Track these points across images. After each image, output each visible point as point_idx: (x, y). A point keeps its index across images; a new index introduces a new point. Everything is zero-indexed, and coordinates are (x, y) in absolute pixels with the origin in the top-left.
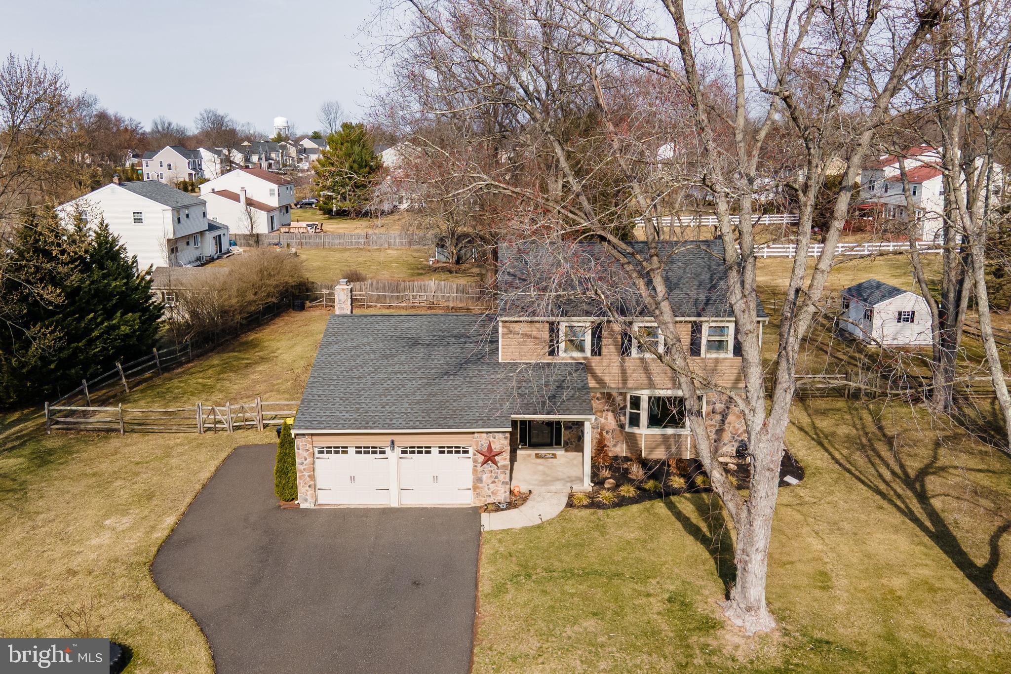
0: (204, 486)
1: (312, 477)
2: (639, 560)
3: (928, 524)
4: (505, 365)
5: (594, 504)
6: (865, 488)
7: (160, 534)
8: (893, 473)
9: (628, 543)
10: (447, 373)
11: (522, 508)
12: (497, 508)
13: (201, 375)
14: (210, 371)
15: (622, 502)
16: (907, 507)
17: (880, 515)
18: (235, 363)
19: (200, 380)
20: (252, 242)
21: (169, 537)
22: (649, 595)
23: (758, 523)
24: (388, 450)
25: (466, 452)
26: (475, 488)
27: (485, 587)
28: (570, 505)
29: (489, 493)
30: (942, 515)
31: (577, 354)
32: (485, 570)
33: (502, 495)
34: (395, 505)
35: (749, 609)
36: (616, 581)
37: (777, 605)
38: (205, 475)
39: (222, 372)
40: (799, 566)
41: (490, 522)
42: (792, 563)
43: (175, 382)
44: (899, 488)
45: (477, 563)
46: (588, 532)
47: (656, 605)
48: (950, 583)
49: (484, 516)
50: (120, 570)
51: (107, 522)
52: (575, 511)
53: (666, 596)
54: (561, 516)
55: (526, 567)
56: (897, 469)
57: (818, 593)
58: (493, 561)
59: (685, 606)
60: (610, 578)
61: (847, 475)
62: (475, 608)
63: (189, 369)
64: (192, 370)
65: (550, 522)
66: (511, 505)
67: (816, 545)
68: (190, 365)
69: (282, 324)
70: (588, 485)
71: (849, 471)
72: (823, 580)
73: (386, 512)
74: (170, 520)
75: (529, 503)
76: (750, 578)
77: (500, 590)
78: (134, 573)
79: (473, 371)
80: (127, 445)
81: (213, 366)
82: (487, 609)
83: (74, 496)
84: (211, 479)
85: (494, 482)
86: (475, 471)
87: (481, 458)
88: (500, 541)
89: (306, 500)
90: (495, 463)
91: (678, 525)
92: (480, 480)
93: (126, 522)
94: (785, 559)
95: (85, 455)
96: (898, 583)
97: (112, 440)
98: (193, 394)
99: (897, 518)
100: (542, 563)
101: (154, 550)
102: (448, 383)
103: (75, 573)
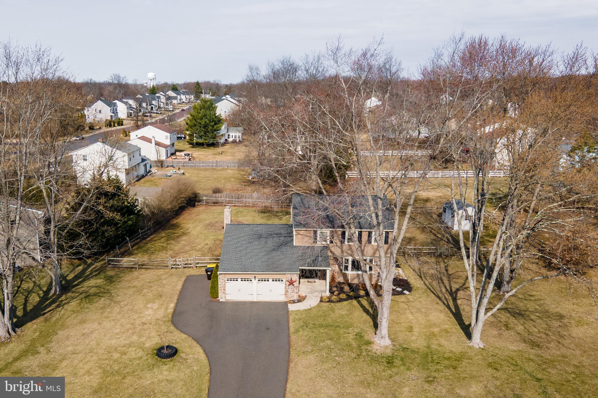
0: (180, 292)
1: (224, 290)
2: (346, 321)
3: (453, 310)
4: (296, 247)
5: (330, 301)
6: (433, 295)
7: (171, 310)
8: (447, 290)
9: (343, 315)
10: (274, 250)
11: (303, 302)
12: (294, 302)
13: (159, 241)
14: (163, 240)
15: (341, 300)
16: (448, 303)
17: (437, 306)
18: (172, 235)
19: (160, 244)
20: (159, 165)
21: (174, 312)
22: (349, 333)
24: (253, 280)
25: (282, 281)
26: (286, 294)
27: (292, 330)
28: (321, 301)
29: (291, 296)
30: (459, 306)
31: (324, 243)
32: (291, 324)
33: (296, 297)
34: (255, 300)
35: (382, 337)
36: (338, 329)
37: (393, 337)
38: (179, 287)
39: (167, 240)
40: (403, 324)
41: (292, 307)
42: (400, 323)
43: (149, 245)
44: (448, 296)
45: (288, 321)
46: (328, 311)
47: (351, 336)
48: (454, 330)
49: (289, 305)
50: (161, 323)
51: (148, 306)
52: (323, 304)
53: (355, 333)
54: (318, 305)
55: (306, 323)
56: (448, 288)
57: (407, 333)
58: (294, 321)
59: (361, 337)
60: (336, 328)
61: (429, 290)
62: (289, 337)
63: (153, 238)
64: (155, 239)
65: (314, 308)
66: (299, 301)
67: (411, 317)
68: (152, 236)
69: (187, 214)
70: (328, 294)
71: (430, 289)
72: (410, 329)
73: (252, 303)
74: (172, 305)
75: (306, 300)
76: (383, 327)
77: (297, 331)
78: (167, 324)
79: (284, 249)
80: (141, 274)
81: (162, 237)
82: (293, 337)
83: (130, 295)
84: (182, 289)
85: (293, 292)
86: (286, 288)
87: (288, 283)
88: (296, 314)
89: (222, 298)
90: (293, 285)
91: (361, 309)
92: (287, 291)
93: (156, 306)
94: (398, 321)
95: (126, 279)
96: (436, 330)
97: (134, 272)
98: (159, 251)
99: (442, 307)
100: (311, 322)
101: (170, 316)
102: (275, 254)
103: (146, 324)
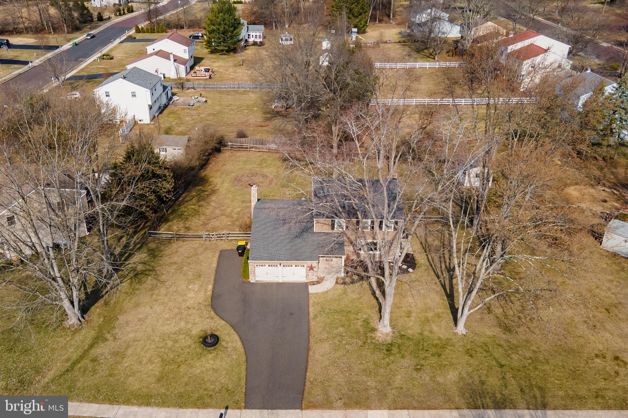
0: (216, 271)
1: (254, 273)
2: (356, 306)
3: (448, 291)
4: (316, 233)
5: (344, 283)
6: (434, 274)
7: (209, 293)
8: (446, 267)
9: (354, 299)
10: (296, 237)
11: (322, 284)
12: (313, 283)
13: (191, 203)
14: (194, 200)
15: (353, 282)
16: (444, 283)
17: (434, 287)
18: (202, 194)
19: (192, 207)
20: (180, 86)
21: (213, 294)
22: (358, 319)
23: (387, 307)
24: (279, 265)
25: (304, 266)
26: (306, 277)
27: (311, 315)
28: (337, 283)
29: (311, 278)
30: (454, 286)
31: (340, 230)
32: (311, 309)
33: (315, 279)
34: (281, 281)
35: (384, 326)
36: (349, 314)
37: (394, 323)
38: (214, 265)
39: (199, 201)
40: (403, 309)
41: (312, 289)
42: (401, 307)
43: (182, 208)
44: (446, 275)
45: (308, 305)
46: (342, 295)
47: (360, 323)
48: (445, 315)
49: (310, 286)
50: (202, 307)
51: (190, 287)
52: (338, 286)
53: (363, 320)
54: (334, 287)
55: (323, 308)
56: (448, 264)
57: (406, 318)
58: (313, 306)
59: (368, 323)
60: (347, 313)
61: (430, 267)
62: (309, 323)
63: (185, 198)
64: (186, 199)
65: (330, 290)
66: (318, 282)
67: (411, 300)
68: (184, 195)
70: (343, 275)
71: (431, 265)
72: (409, 314)
73: (279, 284)
74: (210, 287)
75: (324, 282)
76: (385, 319)
77: (316, 316)
78: (208, 309)
79: (305, 234)
80: (179, 247)
81: (194, 197)
82: (312, 323)
83: (173, 274)
84: (217, 267)
85: (313, 275)
86: (306, 272)
87: (309, 269)
88: (315, 298)
89: (252, 279)
90: (313, 270)
91: (370, 292)
92: (308, 275)
93: (196, 287)
94: (400, 306)
95: (167, 253)
96: (430, 315)
97: (173, 244)
98: (192, 216)
99: (439, 288)
100: (328, 307)
101: (210, 299)
102: (298, 241)
103: (189, 308)
